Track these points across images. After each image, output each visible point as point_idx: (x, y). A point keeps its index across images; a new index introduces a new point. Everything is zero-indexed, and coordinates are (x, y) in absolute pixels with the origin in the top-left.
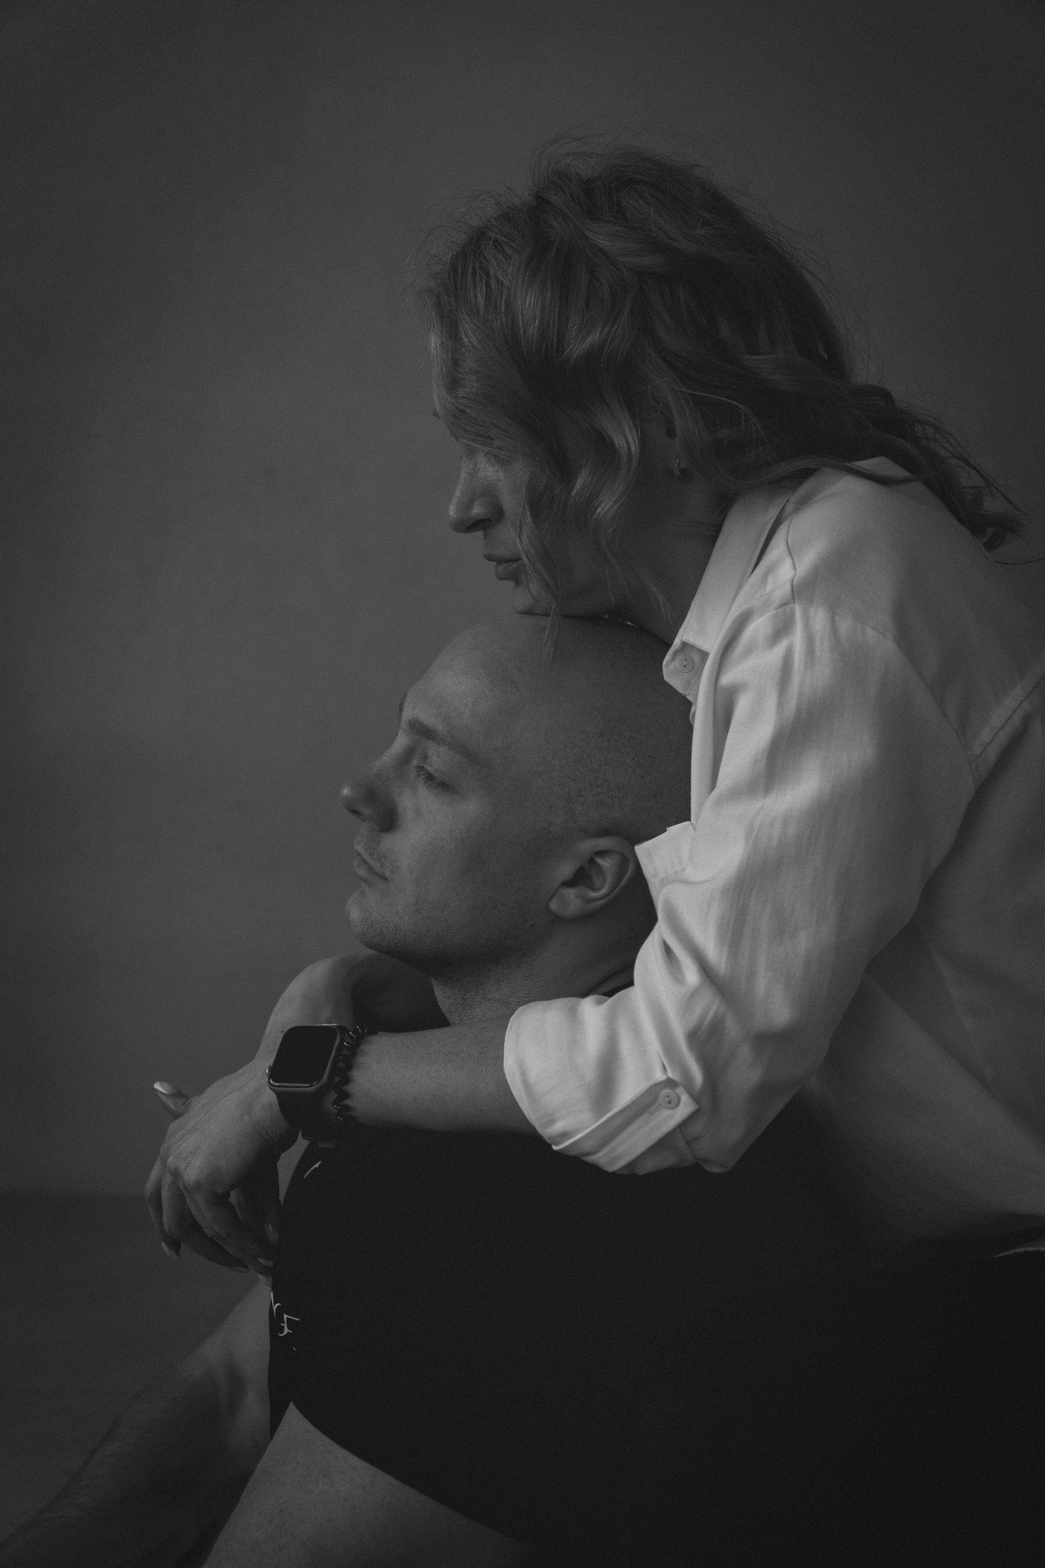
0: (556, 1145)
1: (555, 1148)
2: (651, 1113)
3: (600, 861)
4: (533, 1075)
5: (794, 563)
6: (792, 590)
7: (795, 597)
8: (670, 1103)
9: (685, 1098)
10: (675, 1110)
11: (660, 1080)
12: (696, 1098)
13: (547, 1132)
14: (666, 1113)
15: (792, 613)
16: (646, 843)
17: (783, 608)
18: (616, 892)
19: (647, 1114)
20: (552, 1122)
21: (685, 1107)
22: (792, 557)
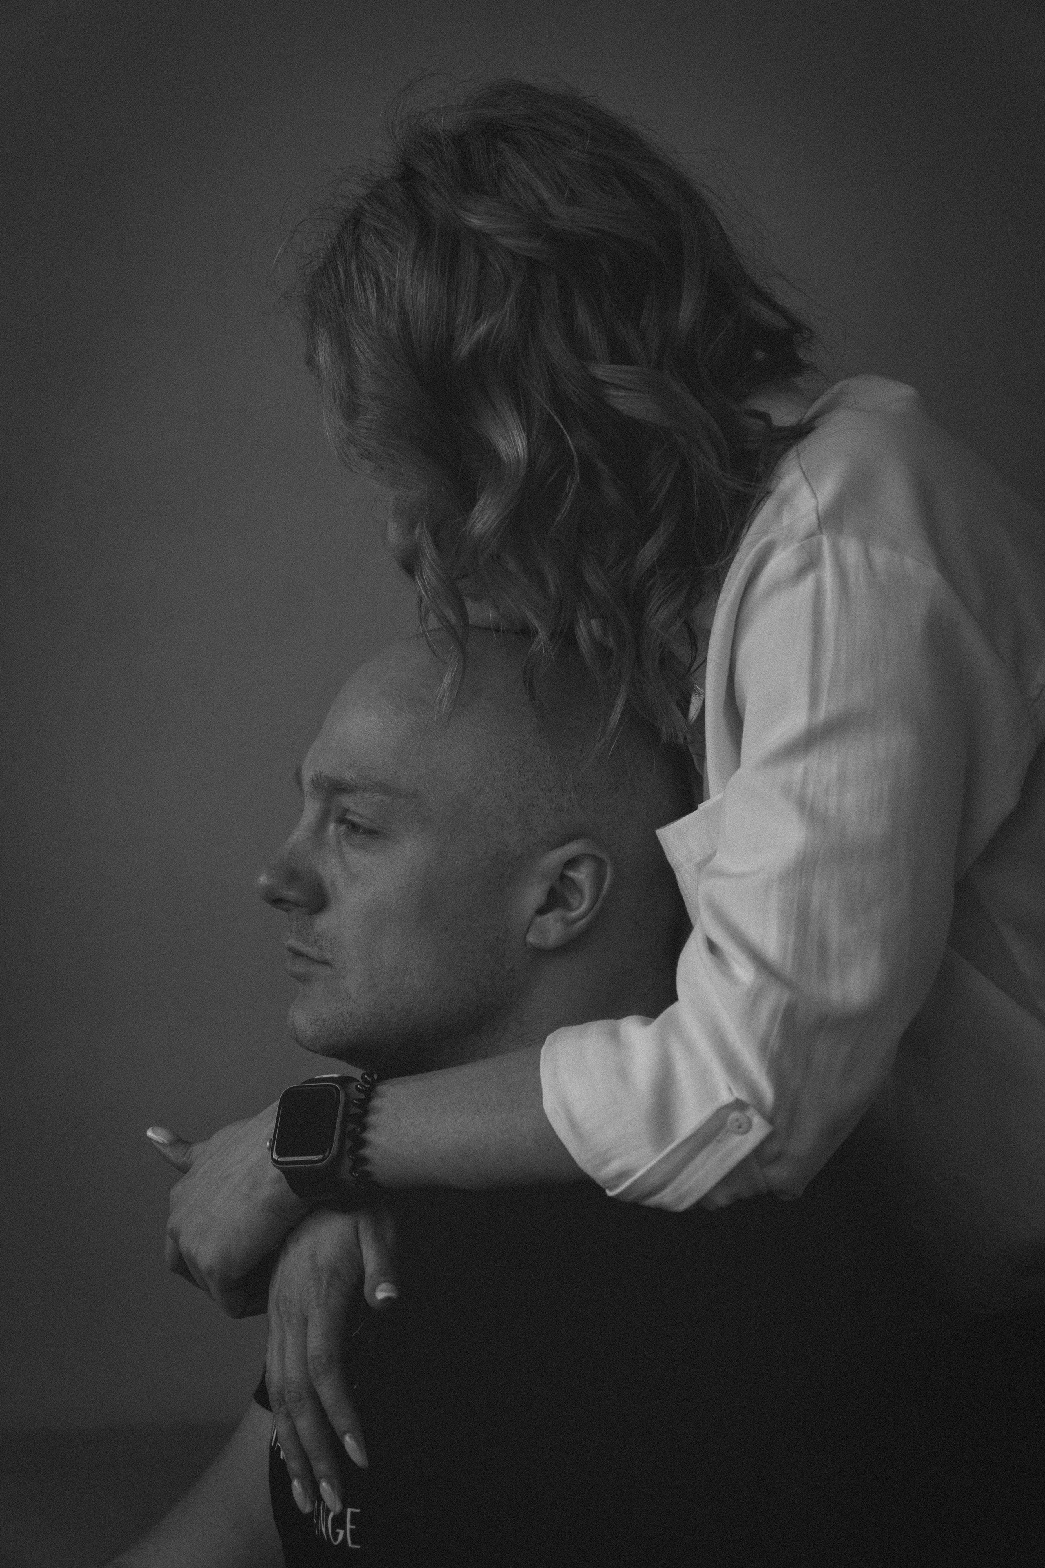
0: (611, 1189)
1: (610, 1193)
2: (719, 1141)
3: (572, 874)
4: (579, 1110)
5: (812, 489)
6: (819, 518)
7: (822, 526)
8: (740, 1127)
9: (757, 1120)
10: (746, 1136)
11: (727, 1102)
12: (770, 1119)
13: (602, 1174)
14: (736, 1139)
15: (819, 544)
16: (672, 825)
17: (809, 540)
18: (598, 905)
19: (714, 1143)
20: (606, 1162)
21: (759, 1130)
22: (810, 484)
